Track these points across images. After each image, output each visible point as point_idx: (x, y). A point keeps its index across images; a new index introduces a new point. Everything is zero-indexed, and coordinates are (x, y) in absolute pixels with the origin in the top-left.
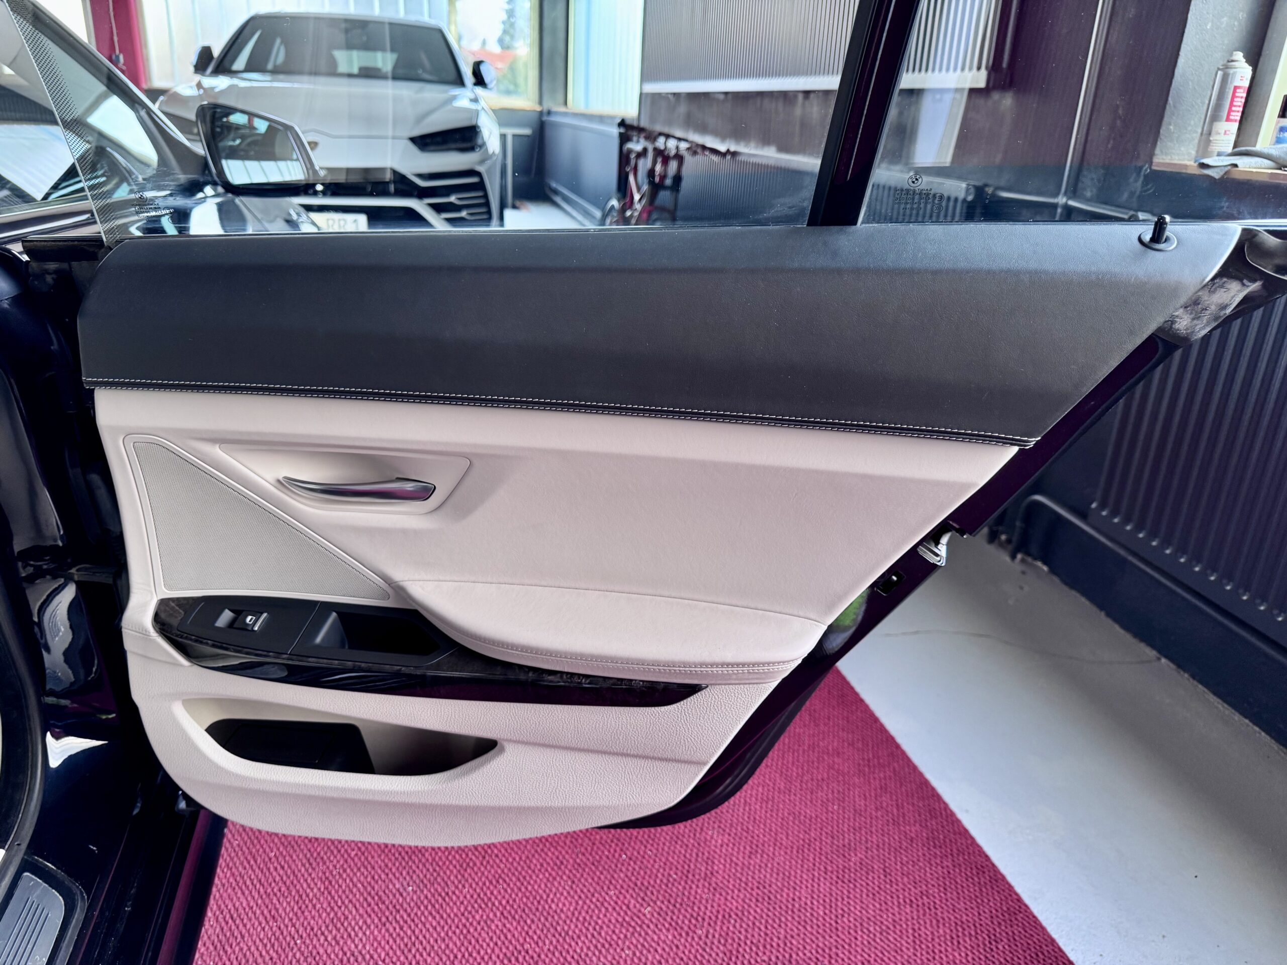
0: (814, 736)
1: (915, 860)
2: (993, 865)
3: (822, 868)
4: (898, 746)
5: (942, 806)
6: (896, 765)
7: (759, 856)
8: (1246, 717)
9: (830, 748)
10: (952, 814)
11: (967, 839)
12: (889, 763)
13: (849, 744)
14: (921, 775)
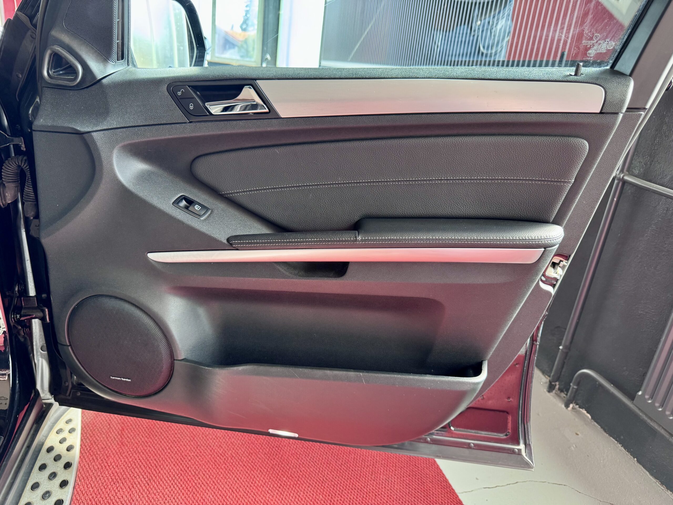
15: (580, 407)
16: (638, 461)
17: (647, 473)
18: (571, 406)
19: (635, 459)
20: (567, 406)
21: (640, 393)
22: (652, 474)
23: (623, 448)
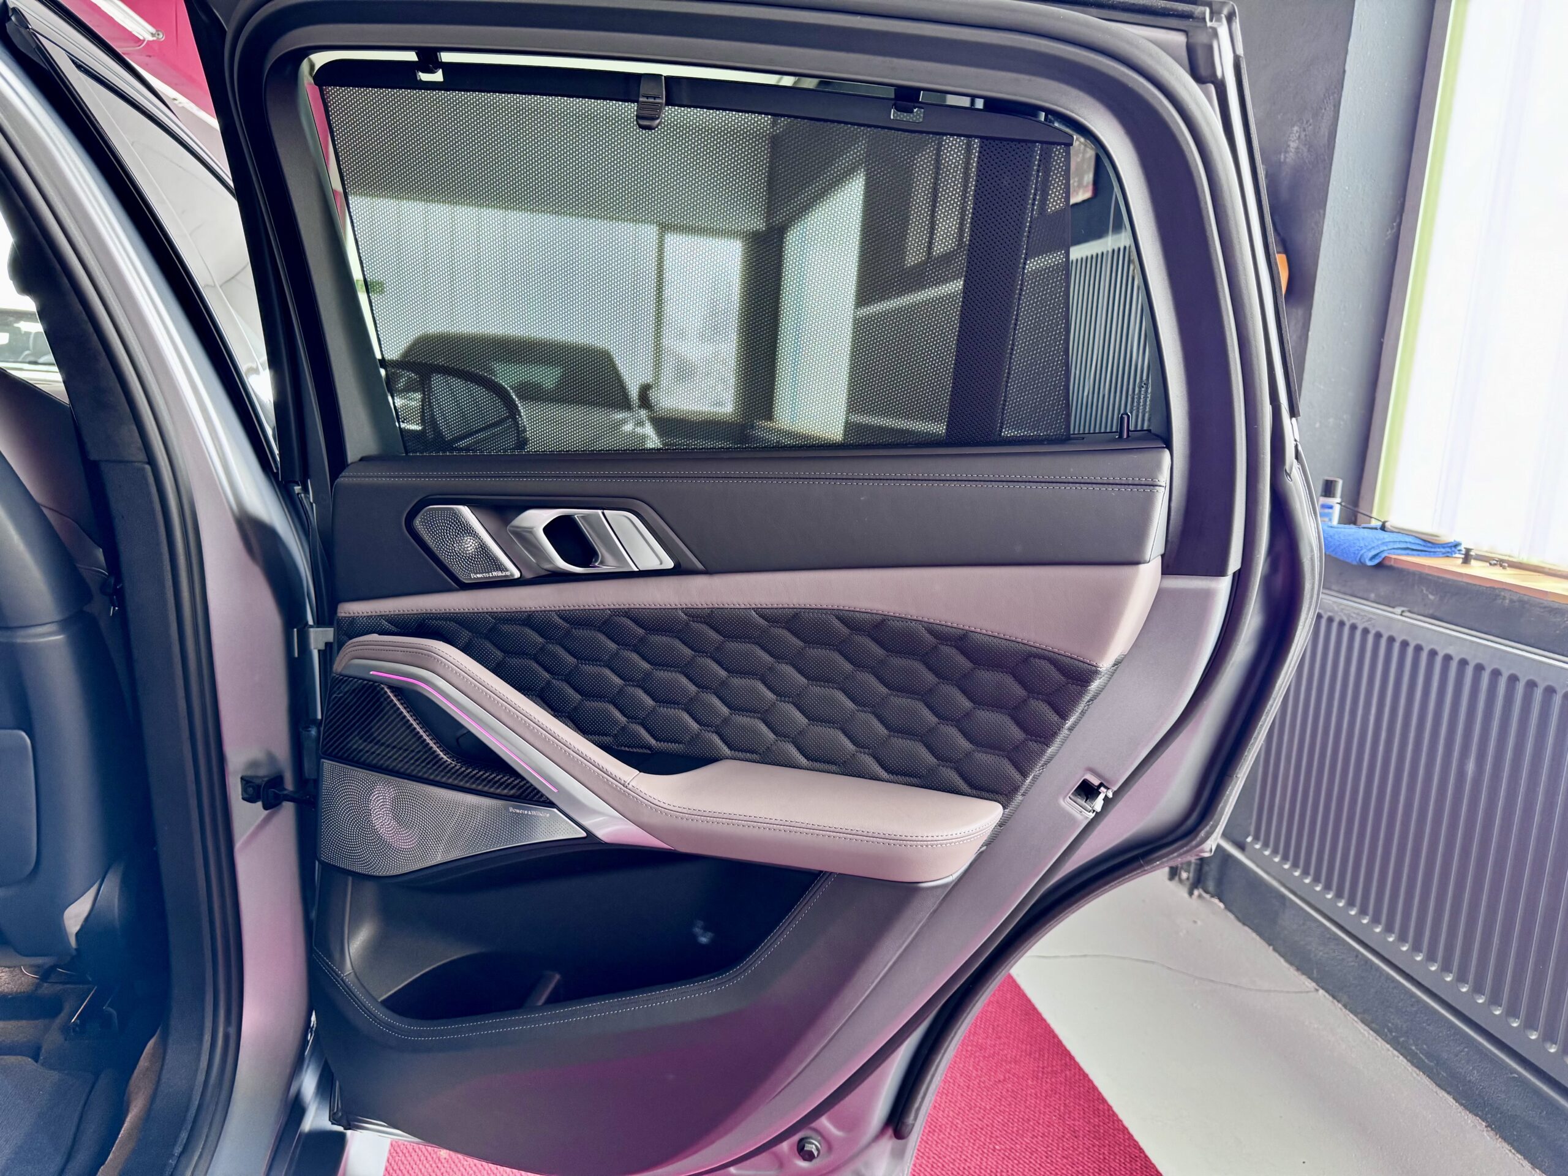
0: (995, 1046)
1: (1075, 1147)
2: (1146, 1156)
3: (991, 1146)
4: (1072, 1058)
5: (1106, 1108)
6: (1068, 1073)
7: (936, 1134)
8: (1388, 1043)
9: (1009, 1056)
10: (1114, 1114)
11: (1124, 1134)
12: (1062, 1071)
13: (1026, 1054)
14: (1090, 1081)
15: (1212, 896)
16: (1275, 950)
17: (1282, 960)
18: (1196, 892)
19: (1271, 948)
20: (1191, 893)
21: (1249, 839)
22: (1287, 961)
23: (1258, 938)
